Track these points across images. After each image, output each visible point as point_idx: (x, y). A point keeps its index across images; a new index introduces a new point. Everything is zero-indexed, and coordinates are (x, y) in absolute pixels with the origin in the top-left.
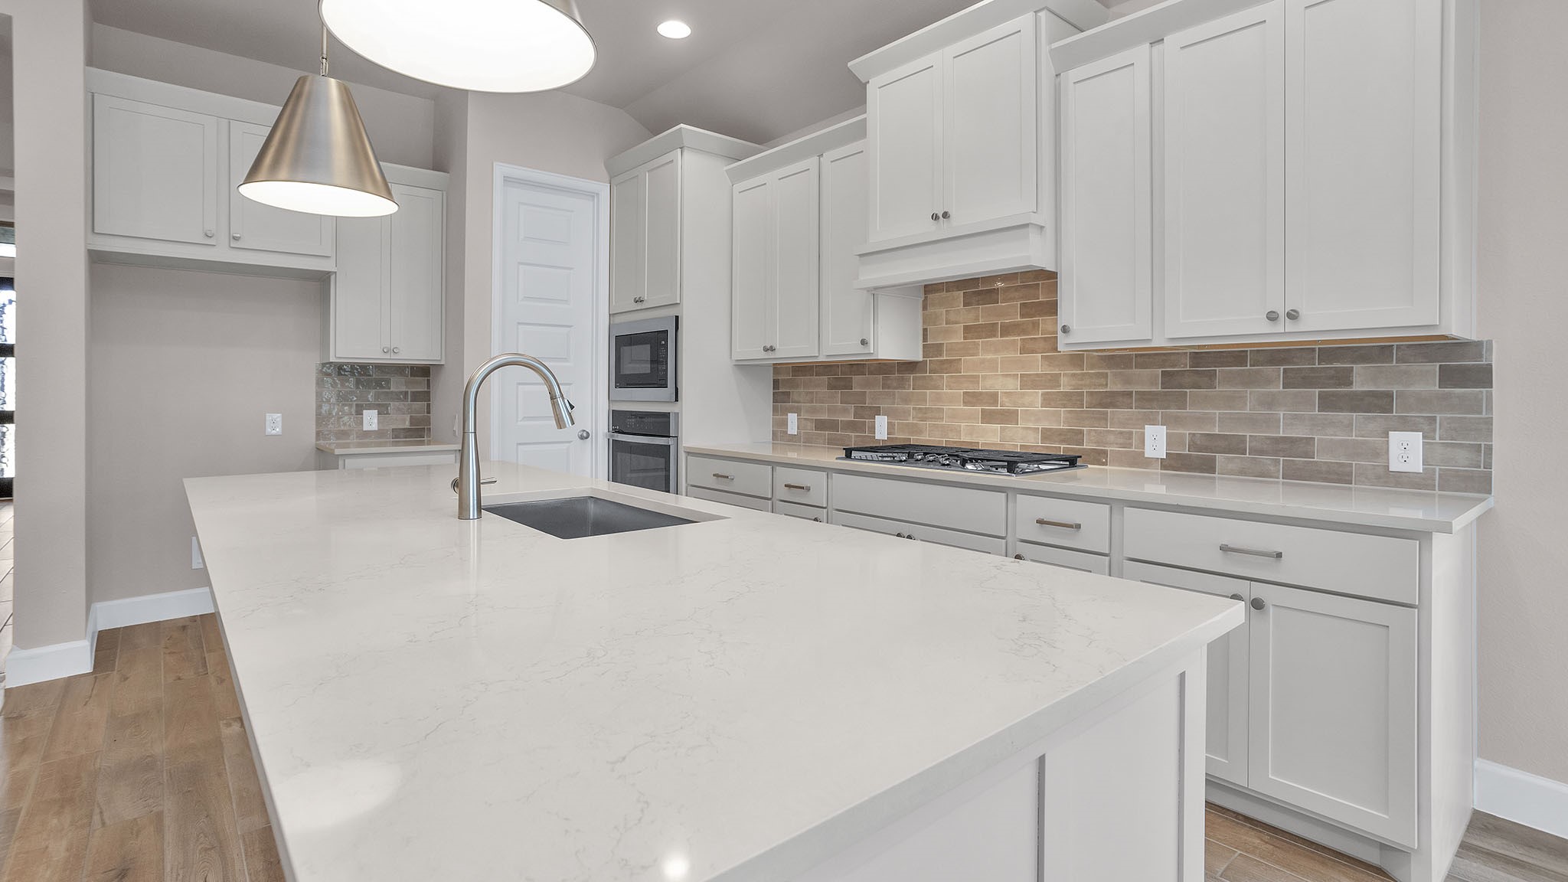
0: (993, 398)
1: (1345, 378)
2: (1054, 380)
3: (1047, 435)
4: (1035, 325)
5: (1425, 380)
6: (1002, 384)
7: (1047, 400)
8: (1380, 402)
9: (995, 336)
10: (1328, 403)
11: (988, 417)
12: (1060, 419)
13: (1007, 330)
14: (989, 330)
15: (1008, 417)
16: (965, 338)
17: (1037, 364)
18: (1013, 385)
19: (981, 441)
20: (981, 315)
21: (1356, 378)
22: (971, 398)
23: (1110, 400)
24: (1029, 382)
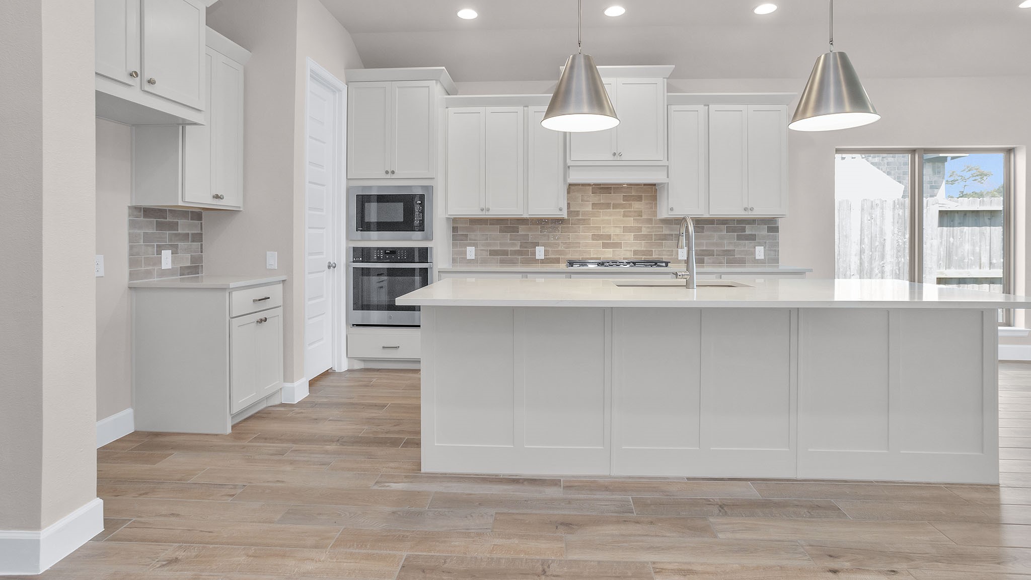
0: (609, 237)
1: (744, 230)
2: (640, 229)
3: (636, 252)
4: (630, 205)
5: (763, 231)
6: (614, 231)
7: (636, 237)
8: (752, 238)
9: (610, 208)
10: (739, 238)
11: (605, 246)
12: (642, 246)
13: (616, 206)
14: (608, 206)
15: (617, 245)
16: (592, 209)
17: (631, 222)
18: (618, 231)
19: (602, 257)
20: (602, 198)
21: (747, 230)
22: (596, 237)
23: (665, 237)
24: (626, 229)
